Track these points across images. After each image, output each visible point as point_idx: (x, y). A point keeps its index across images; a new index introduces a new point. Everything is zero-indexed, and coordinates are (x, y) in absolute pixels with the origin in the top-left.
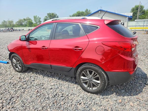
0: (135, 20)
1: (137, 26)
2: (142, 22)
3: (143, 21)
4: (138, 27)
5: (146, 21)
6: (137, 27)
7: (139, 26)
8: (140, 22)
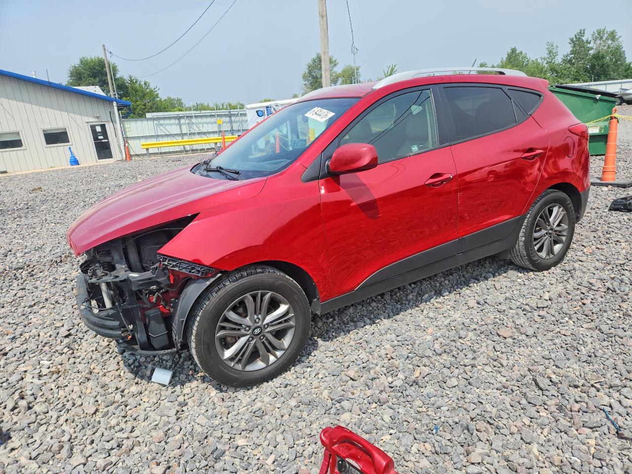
0: (148, 115)
1: (162, 136)
2: (173, 121)
3: (175, 118)
4: (166, 140)
5: (183, 117)
6: (161, 140)
7: (167, 136)
8: (167, 122)
